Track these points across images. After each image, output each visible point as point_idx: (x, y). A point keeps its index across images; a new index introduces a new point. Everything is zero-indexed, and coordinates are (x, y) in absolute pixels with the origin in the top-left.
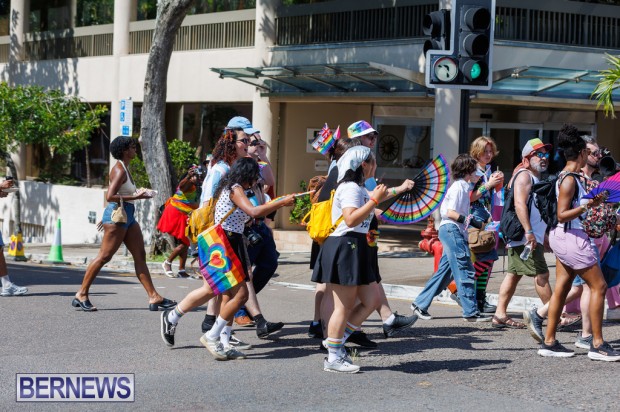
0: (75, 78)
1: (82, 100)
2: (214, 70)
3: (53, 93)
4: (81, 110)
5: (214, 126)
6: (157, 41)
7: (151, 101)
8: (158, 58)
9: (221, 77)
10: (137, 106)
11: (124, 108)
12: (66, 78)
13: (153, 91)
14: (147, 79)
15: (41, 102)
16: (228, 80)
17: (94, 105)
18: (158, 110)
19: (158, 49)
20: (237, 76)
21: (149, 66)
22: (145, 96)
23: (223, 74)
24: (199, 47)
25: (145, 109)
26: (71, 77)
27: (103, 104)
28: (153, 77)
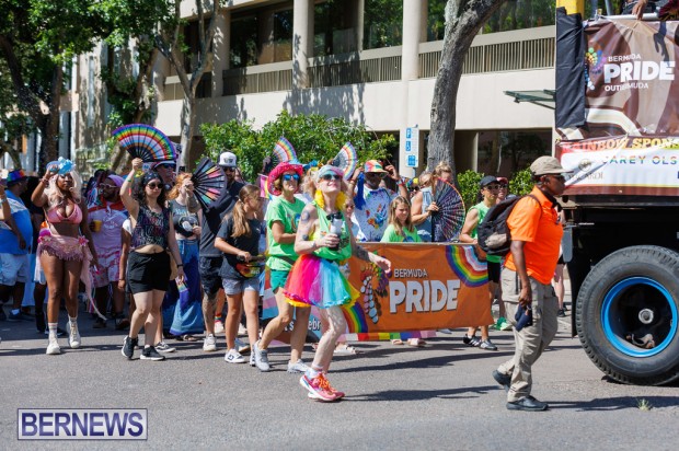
0: (360, 109)
1: (368, 129)
2: (509, 93)
3: (336, 122)
4: (366, 140)
5: (517, 156)
6: (444, 63)
7: (438, 129)
8: (446, 81)
9: (517, 101)
10: (424, 135)
11: (409, 137)
12: (351, 109)
13: (440, 117)
14: (434, 105)
15: (324, 131)
16: (525, 105)
17: (380, 134)
18: (446, 138)
19: (446, 71)
20: (533, 99)
21: (437, 90)
22: (432, 123)
23: (518, 97)
24: (494, 68)
25: (433, 137)
26: (356, 107)
27: (389, 133)
28: (441, 102)
